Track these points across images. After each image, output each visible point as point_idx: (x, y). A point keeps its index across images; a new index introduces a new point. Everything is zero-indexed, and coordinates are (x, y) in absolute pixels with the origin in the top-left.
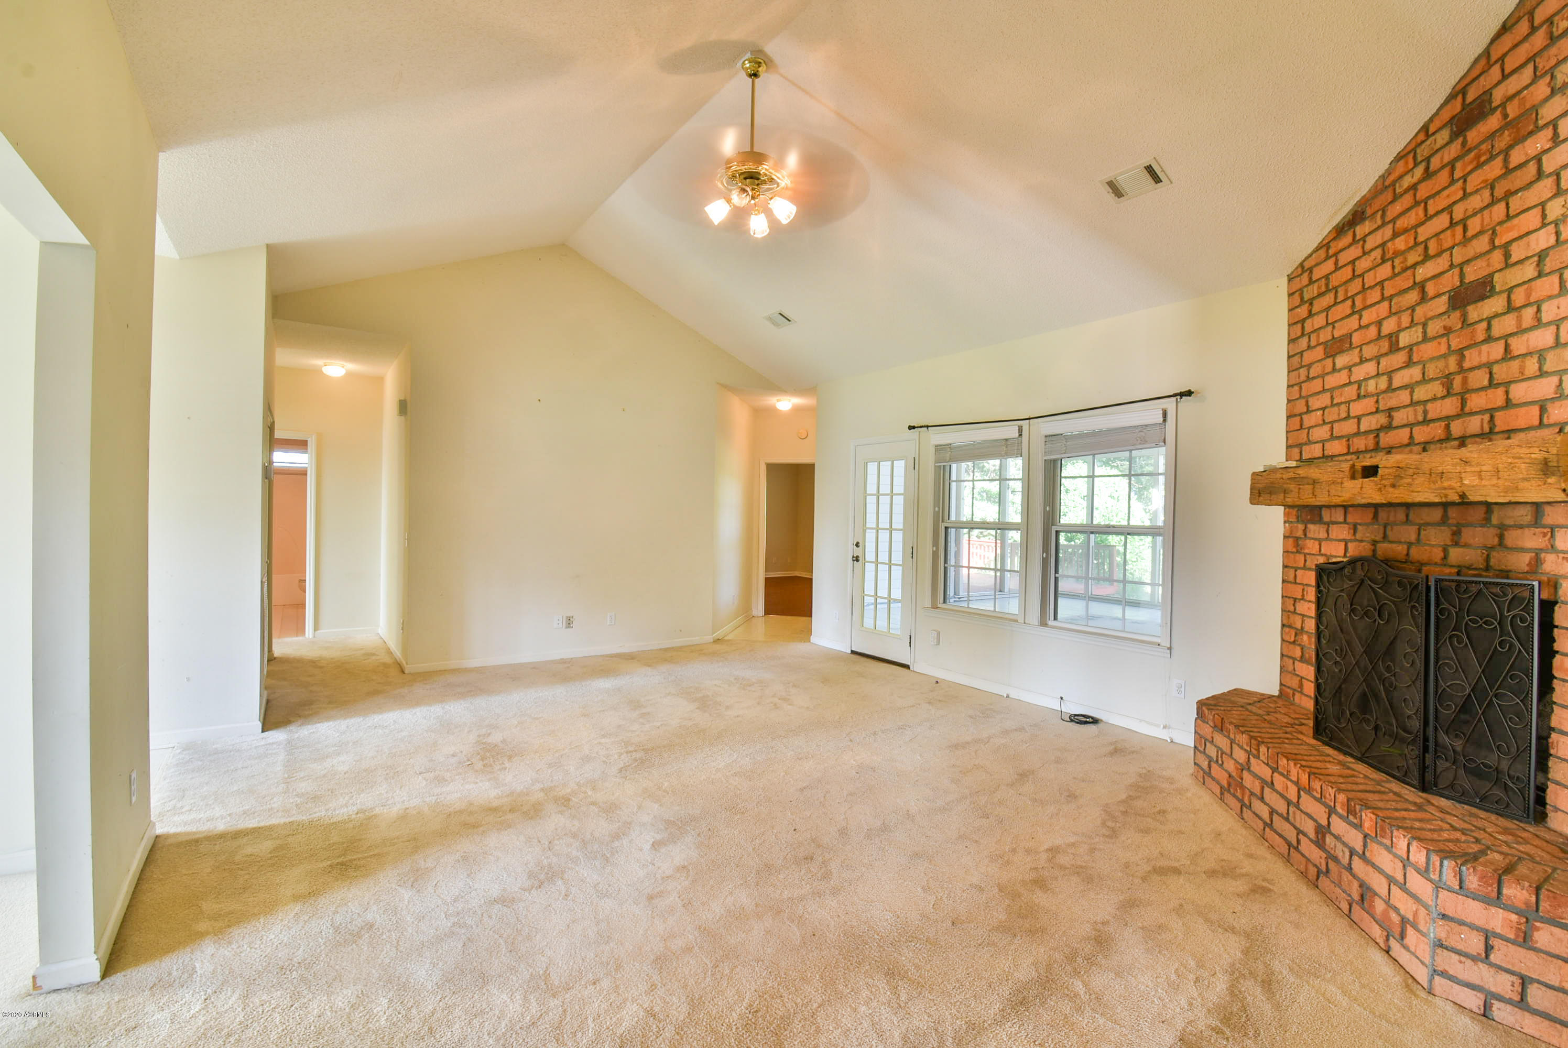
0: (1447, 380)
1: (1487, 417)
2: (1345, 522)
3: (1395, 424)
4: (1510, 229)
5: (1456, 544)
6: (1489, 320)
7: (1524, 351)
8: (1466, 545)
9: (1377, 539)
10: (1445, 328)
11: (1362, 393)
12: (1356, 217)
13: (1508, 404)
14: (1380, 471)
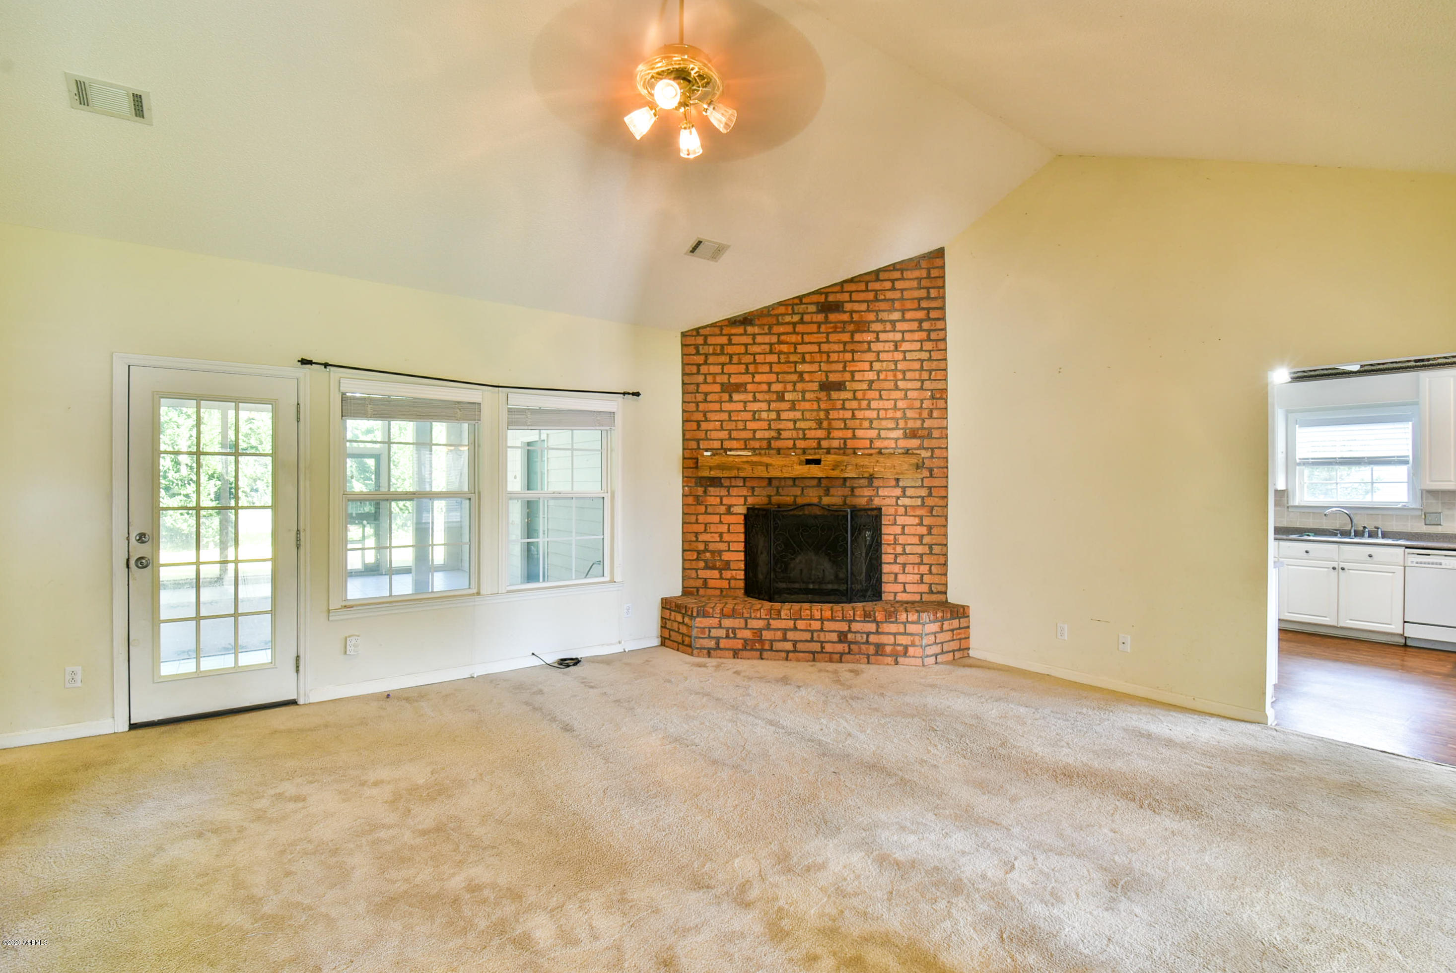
0: (819, 422)
1: (842, 441)
2: (744, 486)
3: (782, 437)
4: (854, 366)
5: (827, 495)
6: (844, 400)
7: (862, 417)
8: (833, 496)
9: (772, 494)
10: (817, 397)
11: (757, 417)
12: (745, 320)
13: (854, 437)
14: (822, 462)
